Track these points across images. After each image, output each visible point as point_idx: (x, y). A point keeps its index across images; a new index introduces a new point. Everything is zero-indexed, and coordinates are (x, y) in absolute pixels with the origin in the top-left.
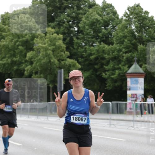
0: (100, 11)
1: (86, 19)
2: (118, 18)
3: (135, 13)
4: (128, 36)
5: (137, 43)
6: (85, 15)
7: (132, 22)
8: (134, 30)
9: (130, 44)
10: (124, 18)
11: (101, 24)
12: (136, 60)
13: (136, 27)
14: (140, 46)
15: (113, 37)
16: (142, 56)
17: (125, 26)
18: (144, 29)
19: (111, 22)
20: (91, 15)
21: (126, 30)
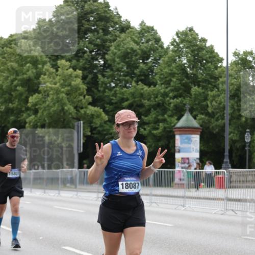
0: (136, 37)
1: (116, 49)
2: (162, 47)
3: (188, 41)
4: (178, 74)
5: (190, 84)
6: (115, 42)
7: (183, 54)
8: (185, 65)
9: (180, 85)
10: (172, 47)
11: (139, 56)
12: (188, 109)
13: (189, 61)
14: (194, 88)
15: (156, 75)
16: (197, 102)
17: (172, 59)
18: (199, 64)
19: (152, 52)
20: (124, 42)
21: (174, 65)
